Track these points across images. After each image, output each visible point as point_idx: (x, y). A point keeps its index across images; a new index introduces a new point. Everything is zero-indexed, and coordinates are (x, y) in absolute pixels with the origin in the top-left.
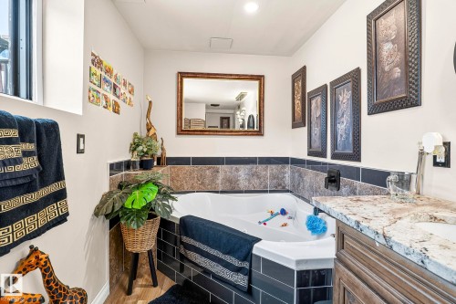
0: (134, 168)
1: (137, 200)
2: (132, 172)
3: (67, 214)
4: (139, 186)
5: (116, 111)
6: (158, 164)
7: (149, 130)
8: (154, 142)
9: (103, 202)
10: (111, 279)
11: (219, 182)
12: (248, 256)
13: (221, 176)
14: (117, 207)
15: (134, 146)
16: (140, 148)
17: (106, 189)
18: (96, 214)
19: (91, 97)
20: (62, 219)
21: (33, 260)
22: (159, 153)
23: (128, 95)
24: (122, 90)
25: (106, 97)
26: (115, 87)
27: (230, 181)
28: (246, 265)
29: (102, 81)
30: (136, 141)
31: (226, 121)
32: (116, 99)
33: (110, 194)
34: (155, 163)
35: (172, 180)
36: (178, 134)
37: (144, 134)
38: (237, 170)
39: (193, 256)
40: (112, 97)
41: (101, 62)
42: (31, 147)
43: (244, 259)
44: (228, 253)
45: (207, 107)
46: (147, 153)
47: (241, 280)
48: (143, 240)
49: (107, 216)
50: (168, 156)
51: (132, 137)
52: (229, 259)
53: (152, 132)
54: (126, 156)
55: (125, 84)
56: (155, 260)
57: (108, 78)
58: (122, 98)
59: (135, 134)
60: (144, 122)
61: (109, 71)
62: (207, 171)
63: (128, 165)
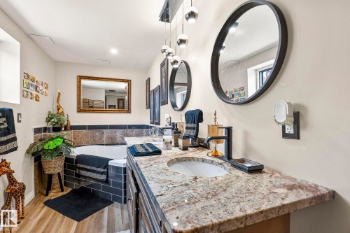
0: (49, 131)
1: (51, 145)
2: (47, 133)
3: (17, 147)
4: (52, 139)
5: (37, 99)
6: (65, 129)
7: (58, 110)
8: (62, 117)
9: (31, 147)
10: (36, 190)
11: (104, 139)
12: (106, 166)
13: (105, 136)
14: (40, 149)
15: (48, 120)
16: (53, 120)
17: (32, 142)
18: (28, 152)
19: (25, 95)
20: (15, 149)
21: (4, 164)
22: (66, 123)
23: (44, 90)
24: (41, 87)
25: (31, 94)
26: (36, 87)
27: (111, 139)
28: (106, 170)
29: (29, 85)
30: (50, 116)
31: (121, 101)
32: (37, 94)
33: (35, 143)
34: (63, 129)
35: (75, 138)
36: (78, 112)
37: (55, 112)
38: (115, 132)
39: (83, 173)
40: (34, 93)
41: (28, 76)
42: (4, 119)
43: (105, 168)
44: (99, 167)
45: (106, 92)
46: (57, 123)
47: (103, 177)
48: (55, 167)
49: (33, 155)
50: (72, 124)
51: (47, 114)
52: (98, 169)
53: (60, 111)
54: (44, 125)
55: (42, 85)
56: (63, 181)
57: (32, 83)
58: (41, 92)
59: (49, 112)
60: (56, 104)
61: (33, 80)
62: (97, 133)
63: (45, 129)
